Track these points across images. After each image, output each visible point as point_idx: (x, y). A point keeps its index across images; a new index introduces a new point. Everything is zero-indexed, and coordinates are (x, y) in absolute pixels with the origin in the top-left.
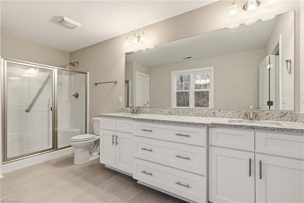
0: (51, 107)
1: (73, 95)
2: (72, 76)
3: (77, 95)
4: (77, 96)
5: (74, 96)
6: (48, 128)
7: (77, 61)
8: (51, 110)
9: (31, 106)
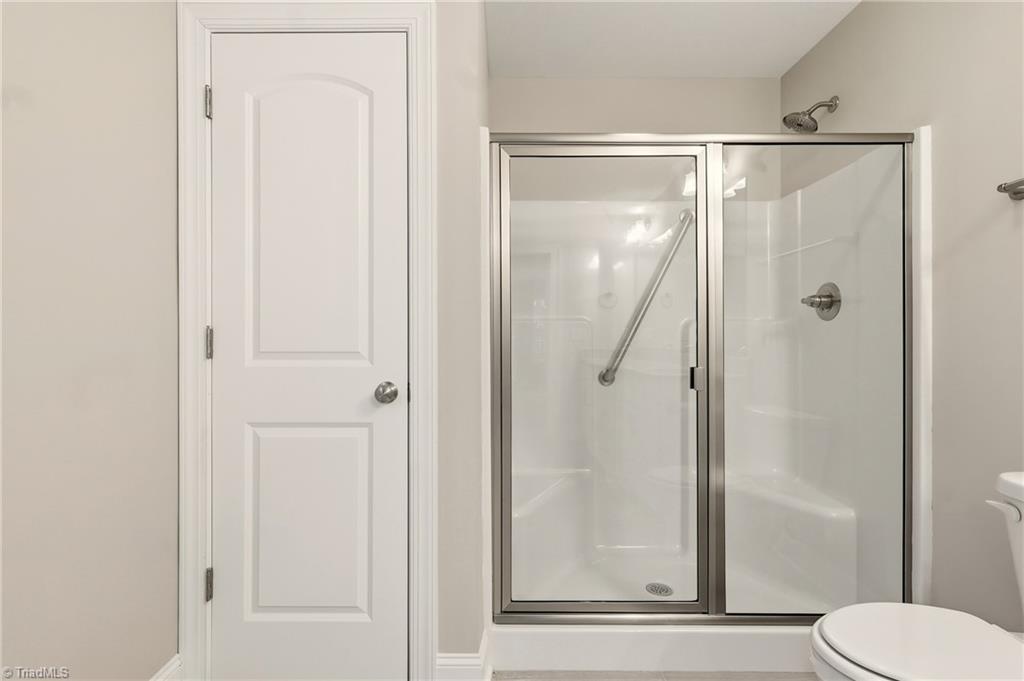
0: (692, 369)
1: (803, 301)
2: (799, 192)
3: (830, 296)
4: (828, 303)
5: (812, 305)
6: (684, 462)
7: (826, 99)
8: (692, 386)
9: (619, 354)
